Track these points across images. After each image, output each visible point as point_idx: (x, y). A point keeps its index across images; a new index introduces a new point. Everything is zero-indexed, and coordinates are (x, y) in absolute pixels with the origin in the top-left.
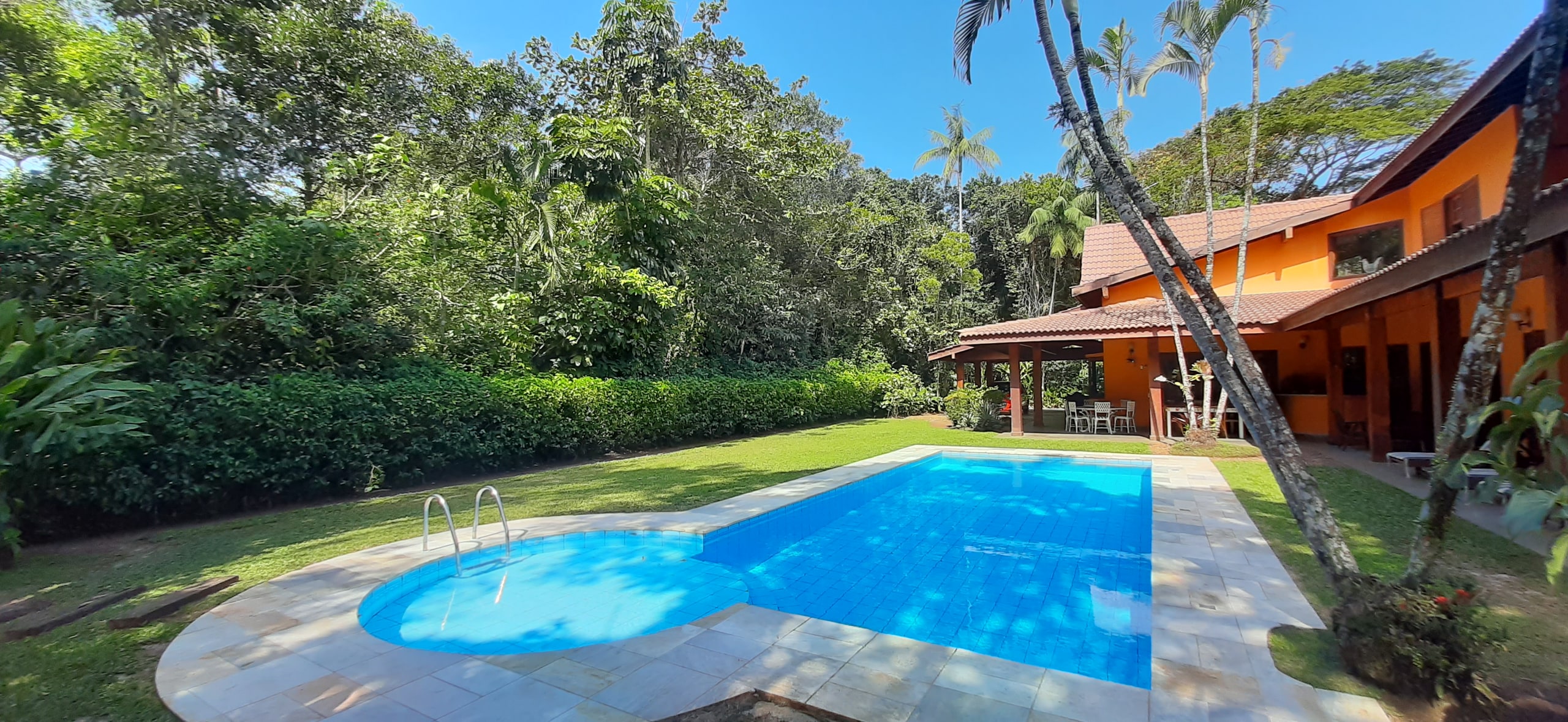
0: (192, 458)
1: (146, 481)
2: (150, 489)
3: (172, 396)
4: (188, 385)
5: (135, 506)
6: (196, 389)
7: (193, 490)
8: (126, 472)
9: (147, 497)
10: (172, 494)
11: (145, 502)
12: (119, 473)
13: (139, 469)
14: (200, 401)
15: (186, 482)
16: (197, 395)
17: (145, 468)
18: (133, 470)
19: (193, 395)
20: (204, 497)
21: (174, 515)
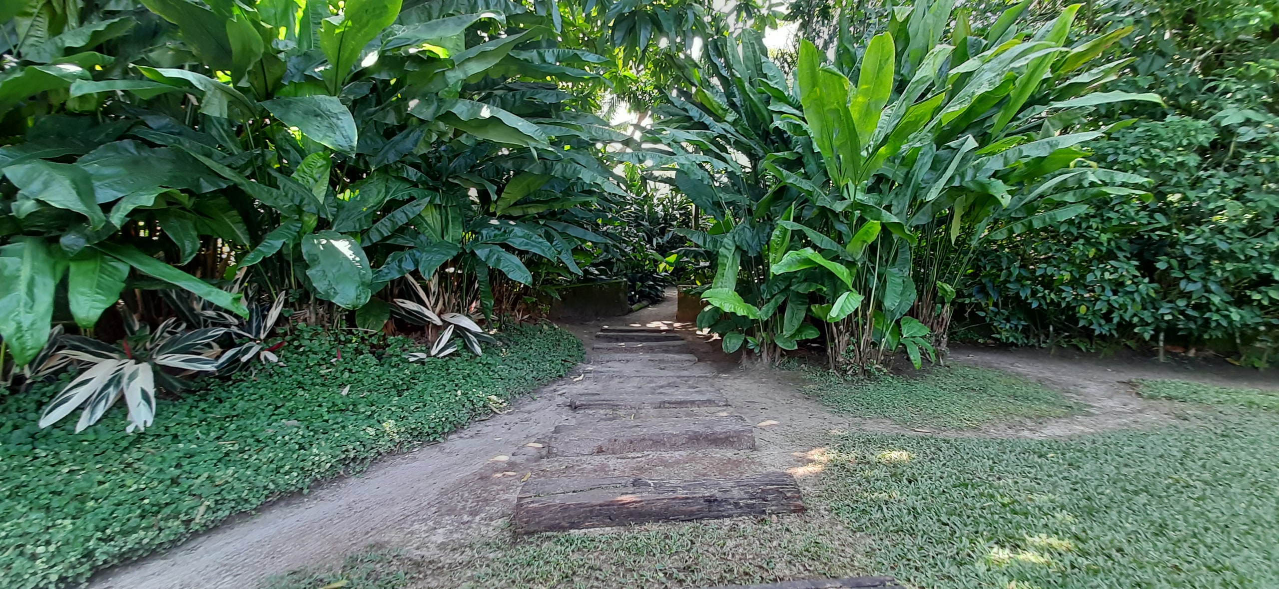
0: (1231, 256)
1: (1146, 287)
2: (1150, 303)
3: (1202, 138)
4: (1231, 115)
5: (1125, 327)
6: (1247, 122)
7: (1227, 317)
8: (1116, 269)
9: (1147, 316)
10: (1188, 318)
11: (1143, 323)
12: (1104, 270)
13: (1138, 268)
14: (1253, 145)
15: (1216, 300)
16: (1248, 134)
17: (1147, 269)
18: (1128, 269)
19: (1239, 135)
20: (1249, 335)
21: (1192, 353)
